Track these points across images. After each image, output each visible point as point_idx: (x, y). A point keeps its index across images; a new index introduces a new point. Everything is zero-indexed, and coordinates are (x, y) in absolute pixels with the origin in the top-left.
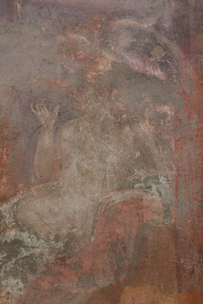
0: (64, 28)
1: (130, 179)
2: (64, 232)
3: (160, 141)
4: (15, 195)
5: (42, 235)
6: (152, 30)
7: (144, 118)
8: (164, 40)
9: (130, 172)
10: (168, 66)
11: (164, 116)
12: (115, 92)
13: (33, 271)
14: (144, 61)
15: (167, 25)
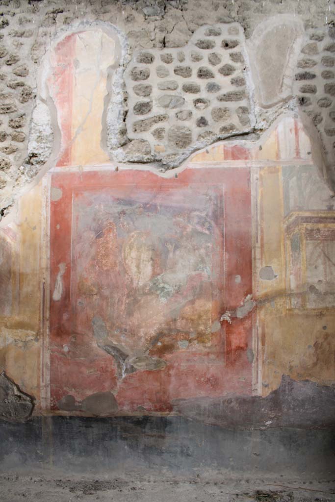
0: (175, 216)
2: (178, 284)
3: (207, 255)
4: (162, 273)
5: (171, 285)
6: (205, 216)
7: (202, 248)
8: (209, 220)
9: (198, 265)
10: (210, 229)
11: (209, 247)
12: (193, 239)
13: (169, 296)
14: (202, 228)
15: (210, 214)
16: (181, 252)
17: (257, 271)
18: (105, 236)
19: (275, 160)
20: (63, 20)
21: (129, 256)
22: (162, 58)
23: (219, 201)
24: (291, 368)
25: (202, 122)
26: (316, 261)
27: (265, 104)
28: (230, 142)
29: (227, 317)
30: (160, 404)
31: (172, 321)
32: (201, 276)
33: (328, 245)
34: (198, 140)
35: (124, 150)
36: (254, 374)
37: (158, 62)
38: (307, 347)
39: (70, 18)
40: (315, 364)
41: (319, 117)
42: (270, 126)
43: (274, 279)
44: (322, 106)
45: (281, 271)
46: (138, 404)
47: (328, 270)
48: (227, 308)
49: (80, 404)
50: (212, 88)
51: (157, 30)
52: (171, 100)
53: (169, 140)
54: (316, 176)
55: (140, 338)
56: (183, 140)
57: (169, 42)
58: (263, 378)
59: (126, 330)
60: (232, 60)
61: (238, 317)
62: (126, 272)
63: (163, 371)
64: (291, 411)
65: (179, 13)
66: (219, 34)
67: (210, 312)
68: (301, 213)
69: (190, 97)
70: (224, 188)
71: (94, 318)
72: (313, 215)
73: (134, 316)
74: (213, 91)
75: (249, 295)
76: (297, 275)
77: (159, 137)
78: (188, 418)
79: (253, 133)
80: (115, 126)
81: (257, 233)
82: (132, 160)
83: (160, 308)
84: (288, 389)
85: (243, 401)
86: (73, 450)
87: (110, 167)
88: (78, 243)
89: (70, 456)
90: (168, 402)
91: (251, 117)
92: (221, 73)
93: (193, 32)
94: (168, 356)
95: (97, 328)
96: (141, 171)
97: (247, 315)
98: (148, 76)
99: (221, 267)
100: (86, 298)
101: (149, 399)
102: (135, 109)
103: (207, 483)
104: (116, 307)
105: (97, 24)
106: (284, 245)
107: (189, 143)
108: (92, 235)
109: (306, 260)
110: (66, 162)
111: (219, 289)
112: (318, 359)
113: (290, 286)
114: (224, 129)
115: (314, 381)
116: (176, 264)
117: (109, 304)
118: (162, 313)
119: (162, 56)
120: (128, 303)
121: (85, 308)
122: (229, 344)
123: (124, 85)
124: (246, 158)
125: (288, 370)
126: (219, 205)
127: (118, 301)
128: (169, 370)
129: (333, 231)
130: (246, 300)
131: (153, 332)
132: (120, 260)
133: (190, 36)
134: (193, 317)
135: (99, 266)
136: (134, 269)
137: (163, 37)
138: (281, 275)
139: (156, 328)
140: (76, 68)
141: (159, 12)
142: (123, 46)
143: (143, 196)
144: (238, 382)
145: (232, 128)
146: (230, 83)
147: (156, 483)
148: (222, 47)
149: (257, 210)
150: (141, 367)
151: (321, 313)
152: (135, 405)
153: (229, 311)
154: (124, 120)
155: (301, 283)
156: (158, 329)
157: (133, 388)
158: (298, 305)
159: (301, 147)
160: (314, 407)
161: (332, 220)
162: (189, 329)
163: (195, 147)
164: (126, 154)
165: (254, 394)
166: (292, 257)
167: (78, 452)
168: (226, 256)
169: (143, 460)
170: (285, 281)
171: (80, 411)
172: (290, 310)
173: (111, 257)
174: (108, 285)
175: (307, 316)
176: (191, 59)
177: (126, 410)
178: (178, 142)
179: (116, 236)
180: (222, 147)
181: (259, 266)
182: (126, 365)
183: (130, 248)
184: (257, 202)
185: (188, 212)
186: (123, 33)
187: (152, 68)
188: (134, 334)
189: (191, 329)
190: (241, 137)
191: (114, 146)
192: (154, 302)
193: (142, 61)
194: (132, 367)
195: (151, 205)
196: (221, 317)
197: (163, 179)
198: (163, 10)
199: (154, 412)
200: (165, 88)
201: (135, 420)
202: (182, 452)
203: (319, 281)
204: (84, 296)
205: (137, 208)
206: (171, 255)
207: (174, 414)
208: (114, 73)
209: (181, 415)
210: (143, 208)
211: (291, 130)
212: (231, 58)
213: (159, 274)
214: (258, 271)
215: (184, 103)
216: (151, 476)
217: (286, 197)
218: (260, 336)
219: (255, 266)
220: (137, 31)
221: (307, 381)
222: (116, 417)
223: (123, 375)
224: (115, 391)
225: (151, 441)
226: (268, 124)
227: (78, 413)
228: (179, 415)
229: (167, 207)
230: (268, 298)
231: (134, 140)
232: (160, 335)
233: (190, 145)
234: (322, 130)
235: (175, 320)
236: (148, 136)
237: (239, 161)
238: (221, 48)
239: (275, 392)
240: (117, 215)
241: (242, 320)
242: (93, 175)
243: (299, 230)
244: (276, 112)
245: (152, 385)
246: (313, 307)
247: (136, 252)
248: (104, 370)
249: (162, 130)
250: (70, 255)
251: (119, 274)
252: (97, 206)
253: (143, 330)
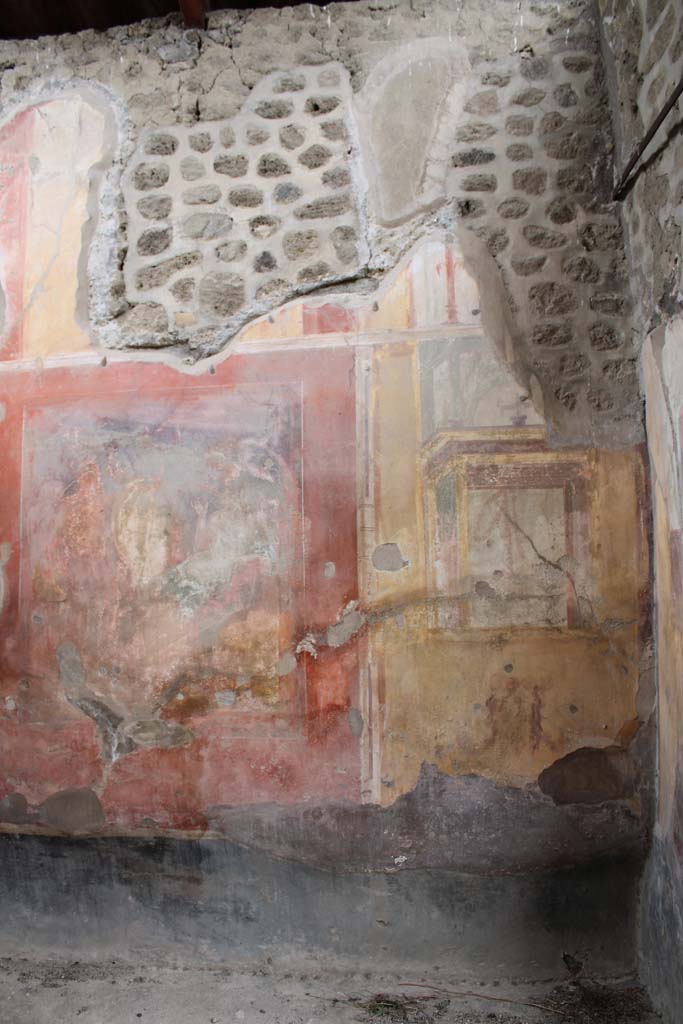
0: (209, 448)
1: (252, 548)
2: (214, 581)
3: (270, 523)
4: (185, 559)
5: (202, 583)
6: (266, 447)
7: (260, 509)
8: (273, 454)
9: (252, 544)
10: (275, 472)
11: (272, 507)
12: (242, 491)
13: (198, 602)
14: (260, 469)
15: (276, 442)
16: (220, 517)
17: (366, 554)
18: (81, 490)
19: (404, 328)
20: (14, 83)
21: (124, 528)
22: (191, 141)
23: (292, 418)
24: (439, 749)
25: (265, 262)
26: (490, 531)
27: (387, 218)
28: (317, 298)
29: (308, 645)
30: (184, 815)
31: (204, 653)
32: (257, 565)
33: (514, 499)
34: (256, 298)
35: (120, 323)
36: (364, 760)
37: (184, 151)
38: (471, 706)
39: (25, 77)
40: (490, 743)
41: (501, 239)
42: (397, 262)
43: (402, 569)
44: (508, 215)
45: (417, 553)
46: (143, 813)
47: (515, 548)
48: (308, 627)
49: (36, 811)
50: (285, 193)
51: (184, 89)
52: (209, 222)
53: (203, 301)
54: (490, 358)
55: (144, 685)
56: (227, 300)
57: (204, 109)
58: (383, 768)
59: (118, 670)
60: (326, 136)
61: (331, 645)
62: (118, 558)
63: (187, 749)
64: (443, 837)
65: (224, 51)
66: (302, 87)
67: (276, 636)
68: (457, 434)
69: (243, 215)
70: (303, 390)
71: (61, 647)
72: (484, 438)
73: (134, 643)
74: (286, 200)
75: (352, 602)
76: (450, 561)
77: (182, 297)
78: (240, 845)
79: (366, 277)
80: (102, 280)
81: (367, 477)
82: (132, 344)
83: (181, 627)
84: (435, 792)
85: (343, 815)
86: (31, 901)
87: (92, 358)
88: (33, 504)
89: (26, 912)
90: (199, 810)
91: (361, 246)
92: (304, 163)
93: (251, 88)
94: (197, 721)
95: (66, 666)
96: (147, 363)
97: (350, 643)
98: (166, 180)
99: (298, 546)
100: (46, 608)
101: (163, 805)
102: (140, 244)
103: (288, 976)
104: (100, 625)
105: (74, 86)
106: (422, 499)
107: (239, 305)
108: (59, 489)
109: (468, 531)
110: (13, 352)
111: (293, 590)
112: (495, 732)
113: (435, 583)
114: (307, 273)
115: (489, 777)
116: (211, 541)
117: (88, 620)
118: (185, 638)
119: (191, 138)
120: (122, 618)
121: (45, 629)
122: (313, 699)
123: (121, 200)
124: (347, 329)
125: (433, 753)
126: (293, 424)
127: (104, 614)
128: (199, 748)
129: (524, 469)
130: (345, 612)
131: (167, 674)
132: (108, 536)
133: (245, 95)
134: (243, 646)
135: (70, 548)
136: (133, 552)
137: (194, 102)
138: (417, 561)
139: (173, 667)
140: (33, 173)
141: (188, 53)
142: (120, 125)
143: (150, 413)
144: (333, 776)
145: (322, 269)
146: (321, 182)
147: (187, 972)
148: (306, 111)
149: (367, 431)
150: (147, 741)
151: (500, 637)
152: (138, 815)
153: (313, 632)
154: (121, 267)
155: (458, 577)
156: (178, 667)
157: (132, 782)
158: (453, 622)
159: (458, 301)
160: (491, 830)
161: (524, 447)
162: (236, 668)
163: (250, 311)
164: (123, 331)
165: (364, 801)
166: (439, 524)
167: (40, 904)
168: (306, 525)
169: (163, 925)
170: (425, 572)
171: (39, 824)
172: (435, 631)
173: (92, 531)
174: (86, 583)
175: (470, 644)
176: (248, 140)
177: (122, 823)
178: (218, 305)
179: (100, 489)
180: (299, 309)
181: (371, 542)
182: (119, 738)
183: (126, 512)
184: (367, 414)
185: (235, 440)
186: (121, 99)
187: (173, 162)
188: (134, 678)
189: (240, 669)
190: (342, 287)
191: (102, 318)
192: (171, 614)
193: (153, 151)
194: (130, 741)
195: (165, 428)
196: (297, 644)
197: (188, 377)
198: (196, 49)
199: (174, 830)
200: (197, 201)
201: (141, 844)
202: (236, 911)
203: (496, 572)
204: (43, 605)
205: (139, 434)
206: (202, 524)
207: (213, 835)
208: (104, 177)
209: (227, 837)
210: (150, 434)
211: (438, 268)
212: (325, 133)
213: (179, 562)
214: (370, 552)
215: (230, 227)
216: (180, 958)
217: (428, 403)
218: (375, 684)
219: (364, 544)
220: (146, 93)
221: (474, 776)
222: (104, 839)
223: (114, 755)
224: (99, 787)
225: (175, 888)
226: (395, 258)
227: (33, 828)
228: (223, 837)
229: (193, 432)
230: (390, 607)
231: (138, 303)
232: (181, 680)
233: (242, 310)
234: (507, 264)
235: (209, 651)
236: (163, 296)
237: (333, 334)
238: (305, 115)
239: (408, 798)
240: (103, 449)
241: (339, 652)
242: (61, 375)
243: (454, 470)
244: (411, 233)
245: (167, 777)
246: (483, 626)
247: (138, 520)
248: (78, 747)
249: (190, 282)
250: (19, 528)
251: (107, 563)
252: (68, 434)
253: (149, 669)
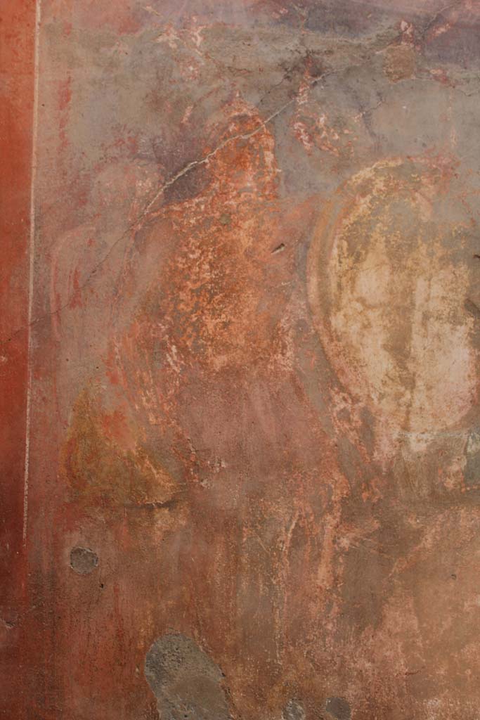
18: (216, 185)
21: (347, 295)
59: (340, 708)
62: (333, 379)
71: (159, 645)
73: (389, 624)
88: (69, 224)
95: (177, 700)
100: (110, 524)
104: (283, 574)
108: (147, 183)
117: (245, 559)
120: (347, 553)
121: (110, 586)
127: (296, 543)
132: (301, 314)
135: (183, 350)
136: (376, 362)
173: (251, 300)
179: (273, 185)
183: (351, 250)
195: (456, 26)
205: (381, 42)
240: (278, 78)
247: (386, 270)
250: (22, 291)
251: (299, 391)
252: (173, 36)
253: (434, 703)
